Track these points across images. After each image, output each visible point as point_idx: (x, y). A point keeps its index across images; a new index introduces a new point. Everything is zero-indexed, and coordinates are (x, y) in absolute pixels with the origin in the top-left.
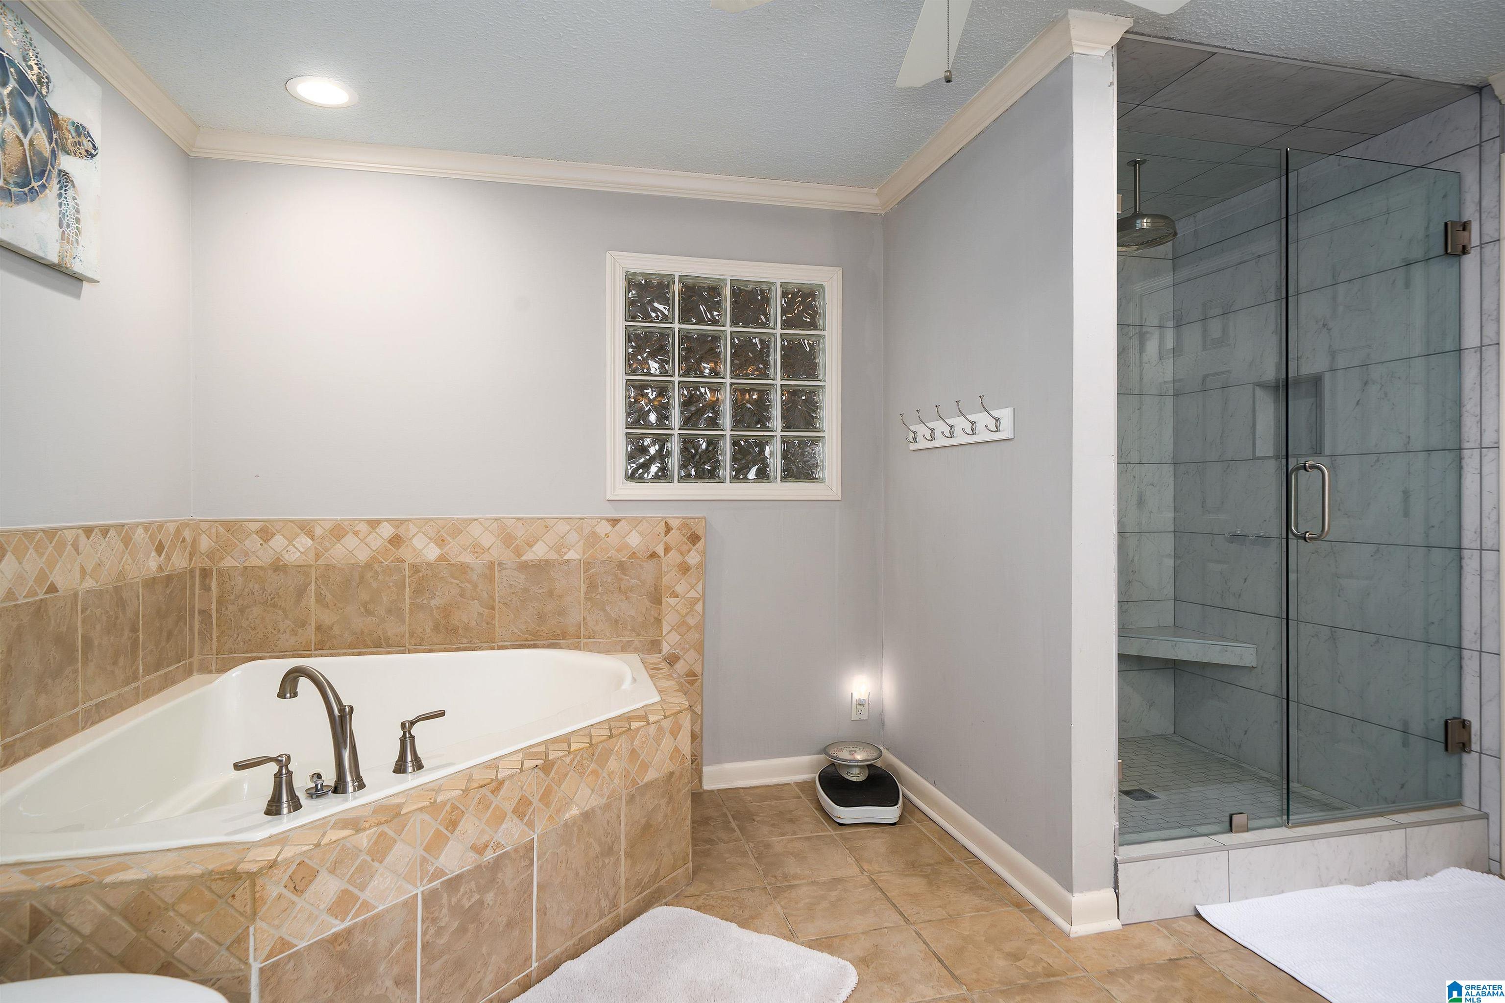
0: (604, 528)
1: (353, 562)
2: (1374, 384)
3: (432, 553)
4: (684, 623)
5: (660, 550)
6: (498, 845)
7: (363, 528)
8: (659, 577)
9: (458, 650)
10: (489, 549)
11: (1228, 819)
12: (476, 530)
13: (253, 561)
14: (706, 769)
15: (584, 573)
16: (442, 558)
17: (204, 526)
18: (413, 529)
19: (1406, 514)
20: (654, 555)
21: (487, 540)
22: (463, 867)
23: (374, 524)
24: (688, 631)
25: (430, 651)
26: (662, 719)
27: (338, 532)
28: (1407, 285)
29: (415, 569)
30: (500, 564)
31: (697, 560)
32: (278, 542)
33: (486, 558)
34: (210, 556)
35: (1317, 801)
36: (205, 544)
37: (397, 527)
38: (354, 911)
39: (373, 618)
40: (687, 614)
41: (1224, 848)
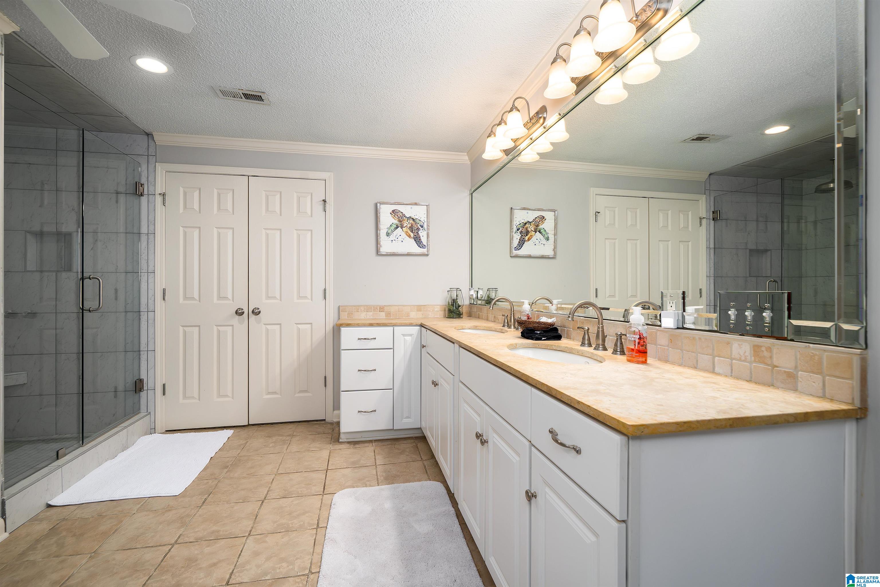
2: (100, 241)
11: (55, 453)
19: (116, 299)
28: (117, 202)
35: (71, 438)
41: (60, 467)
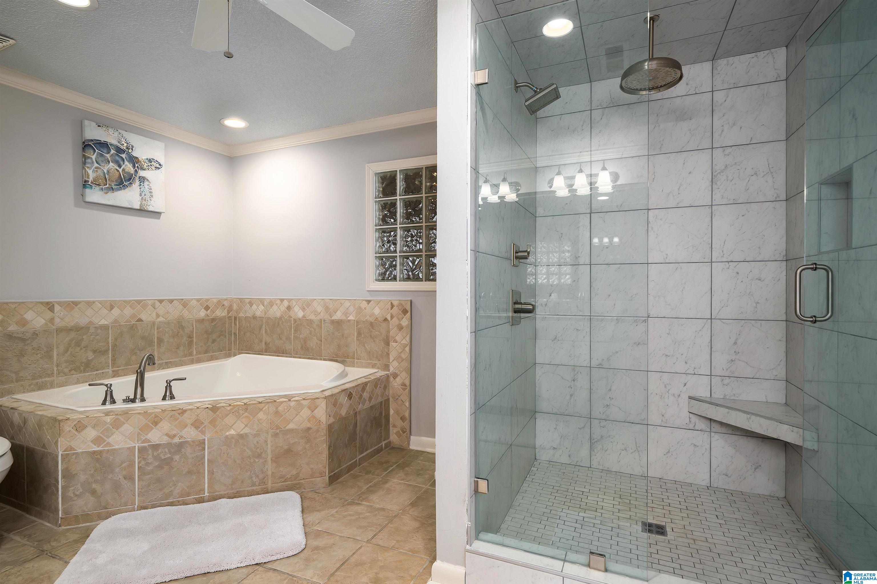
0: (364, 305)
1: (275, 316)
3: (300, 314)
4: (400, 357)
5: (389, 318)
6: (182, 437)
7: (278, 302)
8: (388, 331)
9: (309, 358)
10: (320, 313)
12: (315, 304)
13: (248, 315)
14: (412, 437)
15: (356, 327)
16: (304, 316)
17: (235, 300)
18: (294, 303)
20: (386, 320)
21: (319, 309)
22: (161, 441)
23: (282, 300)
24: (402, 361)
25: (300, 358)
26: (301, 400)
27: (271, 303)
29: (295, 321)
30: (324, 320)
31: (406, 323)
32: (254, 307)
33: (319, 317)
34: (237, 311)
36: (235, 307)
37: (289, 302)
38: (104, 444)
39: (282, 341)
40: (401, 352)
